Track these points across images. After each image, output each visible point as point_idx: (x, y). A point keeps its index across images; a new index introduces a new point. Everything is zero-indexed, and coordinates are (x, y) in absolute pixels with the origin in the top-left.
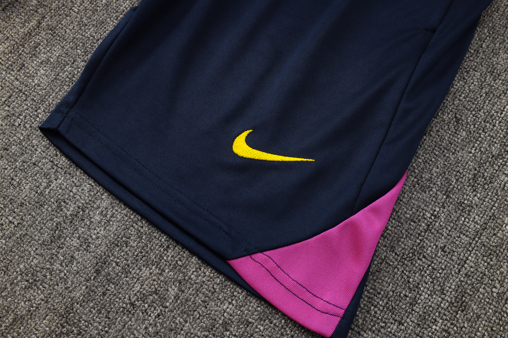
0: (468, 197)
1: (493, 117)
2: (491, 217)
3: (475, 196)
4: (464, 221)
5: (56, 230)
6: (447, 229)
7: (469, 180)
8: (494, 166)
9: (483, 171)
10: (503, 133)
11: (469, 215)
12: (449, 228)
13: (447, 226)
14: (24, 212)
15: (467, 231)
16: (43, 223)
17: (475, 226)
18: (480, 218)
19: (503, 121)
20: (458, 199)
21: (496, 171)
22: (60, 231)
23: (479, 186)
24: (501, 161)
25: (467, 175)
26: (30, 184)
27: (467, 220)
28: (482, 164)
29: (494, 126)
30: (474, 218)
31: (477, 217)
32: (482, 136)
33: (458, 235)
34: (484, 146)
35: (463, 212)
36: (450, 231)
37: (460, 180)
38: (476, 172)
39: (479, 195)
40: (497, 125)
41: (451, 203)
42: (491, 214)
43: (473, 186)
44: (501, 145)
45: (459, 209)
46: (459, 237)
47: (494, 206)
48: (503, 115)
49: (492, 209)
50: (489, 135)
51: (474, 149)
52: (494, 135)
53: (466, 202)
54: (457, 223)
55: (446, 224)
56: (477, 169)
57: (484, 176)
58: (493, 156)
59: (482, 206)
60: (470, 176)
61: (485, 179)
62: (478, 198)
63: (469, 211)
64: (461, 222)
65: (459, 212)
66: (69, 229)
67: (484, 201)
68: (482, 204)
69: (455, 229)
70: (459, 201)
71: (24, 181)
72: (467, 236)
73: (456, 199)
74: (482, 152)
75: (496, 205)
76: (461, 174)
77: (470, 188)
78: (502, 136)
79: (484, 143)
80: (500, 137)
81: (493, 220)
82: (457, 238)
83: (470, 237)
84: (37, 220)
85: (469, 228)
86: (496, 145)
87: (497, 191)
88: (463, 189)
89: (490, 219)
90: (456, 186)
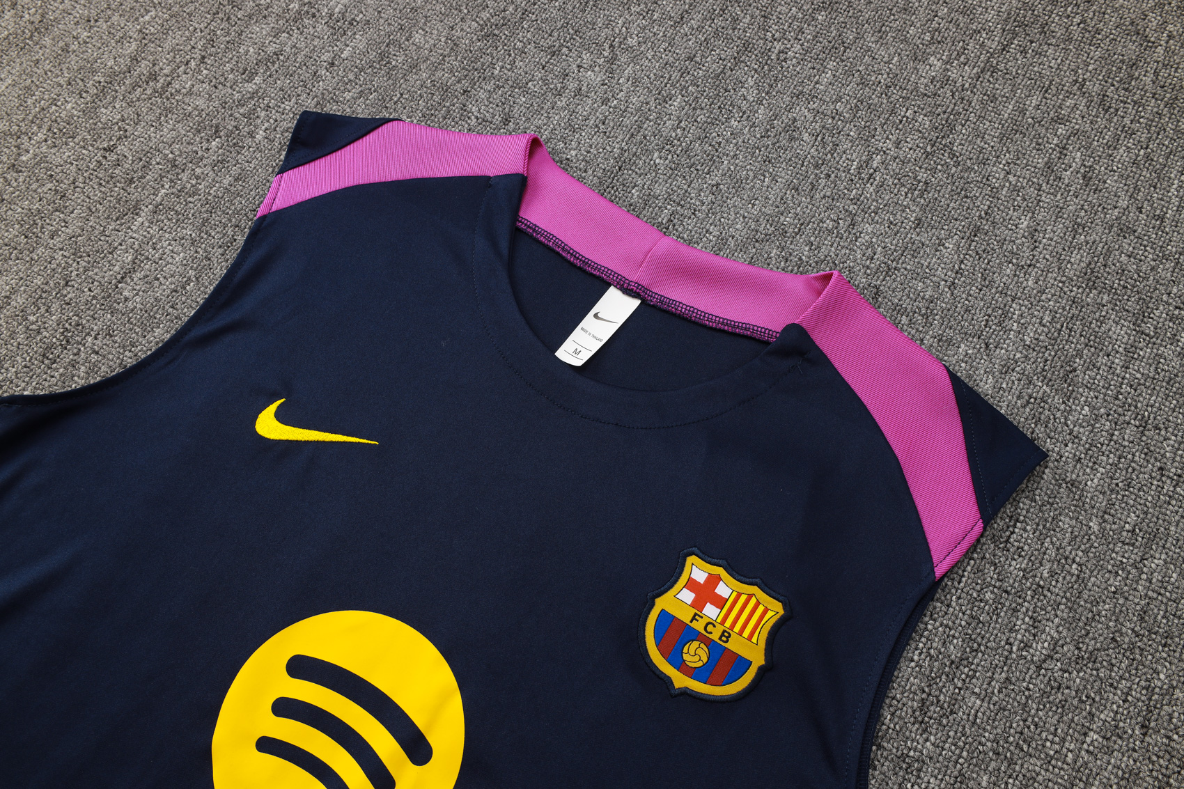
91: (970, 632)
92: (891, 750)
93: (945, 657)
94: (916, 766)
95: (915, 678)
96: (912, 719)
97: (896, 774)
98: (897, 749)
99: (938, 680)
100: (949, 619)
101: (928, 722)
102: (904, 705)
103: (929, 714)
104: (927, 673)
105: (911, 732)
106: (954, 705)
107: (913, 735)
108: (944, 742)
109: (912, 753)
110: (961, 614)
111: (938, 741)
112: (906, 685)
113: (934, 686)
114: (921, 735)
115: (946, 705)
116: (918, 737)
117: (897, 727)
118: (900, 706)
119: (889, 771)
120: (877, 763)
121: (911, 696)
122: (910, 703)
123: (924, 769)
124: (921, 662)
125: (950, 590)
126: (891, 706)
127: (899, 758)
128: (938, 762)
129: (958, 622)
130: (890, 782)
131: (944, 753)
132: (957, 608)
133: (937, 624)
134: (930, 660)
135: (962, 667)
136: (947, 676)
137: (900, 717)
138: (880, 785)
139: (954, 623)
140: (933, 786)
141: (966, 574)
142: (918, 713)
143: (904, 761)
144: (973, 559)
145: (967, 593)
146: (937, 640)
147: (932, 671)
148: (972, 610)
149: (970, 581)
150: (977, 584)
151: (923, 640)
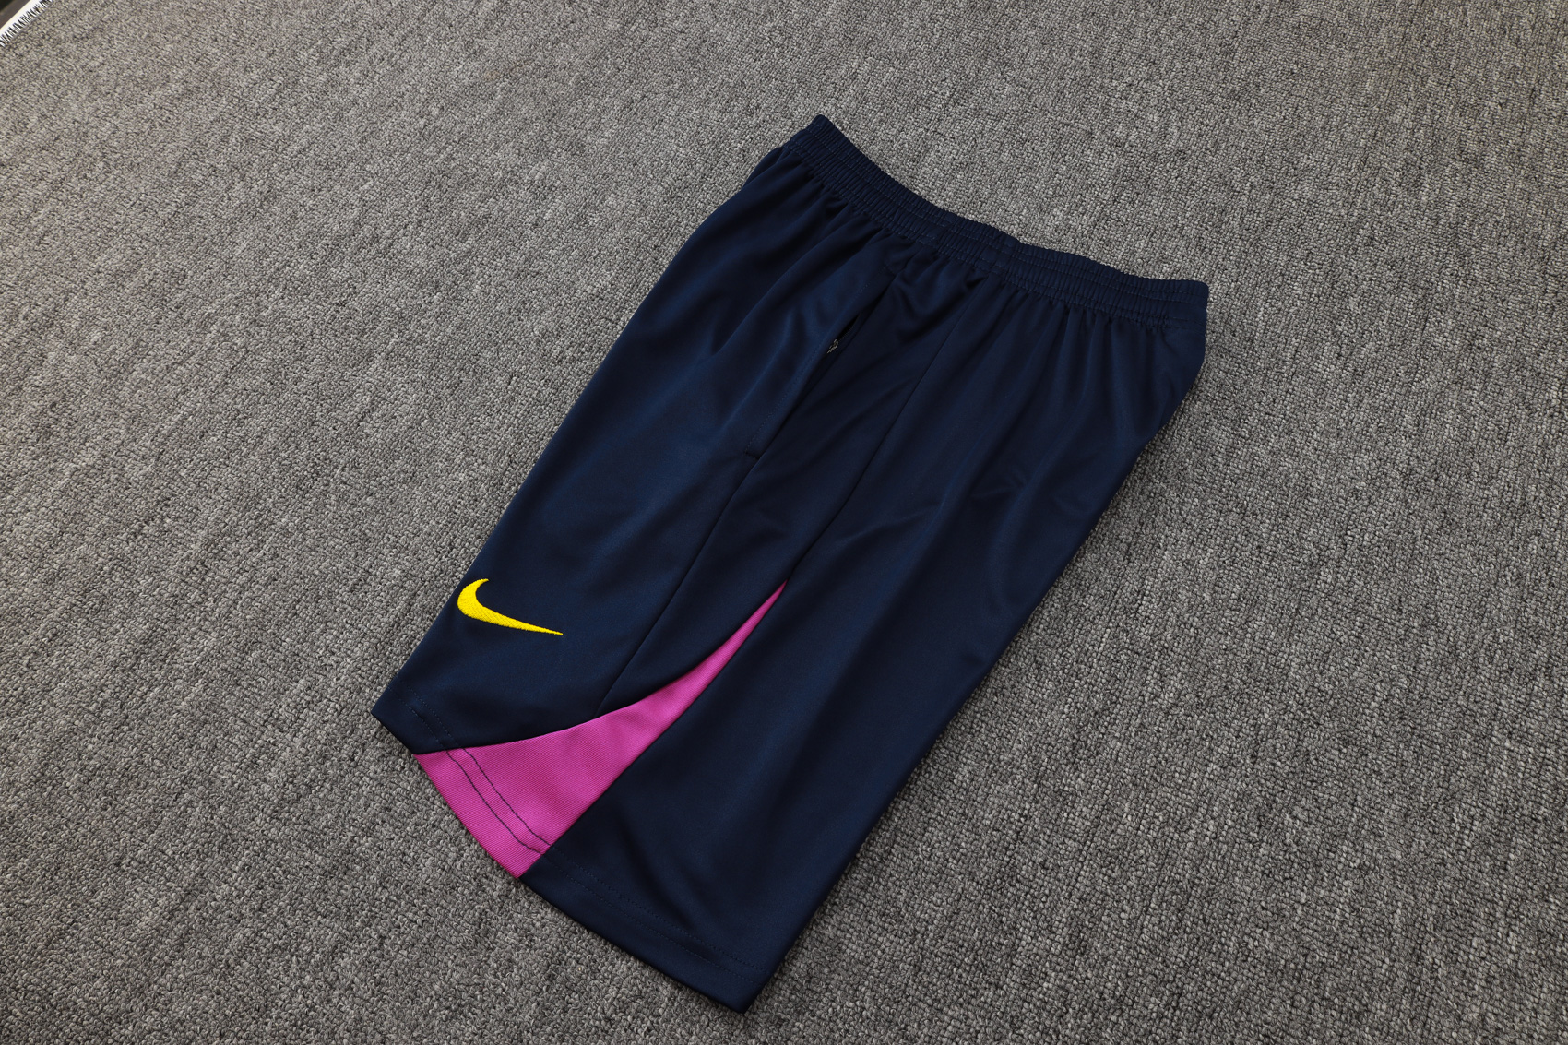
0: (1069, 781)
1: (1089, 654)
2: (1104, 806)
3: (1078, 777)
4: (1067, 819)
5: (480, 924)
6: (1045, 833)
7: (1067, 755)
8: (1100, 727)
9: (1085, 739)
10: (1106, 675)
11: (1073, 807)
12: (1048, 832)
13: (1044, 830)
14: (428, 903)
15: (1073, 832)
16: (459, 915)
17: (1083, 824)
18: (1089, 810)
19: (1103, 658)
20: (1055, 786)
21: (1103, 734)
22: (485, 923)
23: (1082, 761)
24: (1108, 718)
25: (1063, 748)
26: (431, 858)
27: (1071, 816)
28: (1081, 727)
29: (1091, 667)
30: (1081, 811)
31: (1084, 809)
32: (1076, 685)
33: (1062, 840)
34: (1081, 699)
35: (1064, 805)
36: (1049, 836)
37: (1054, 756)
38: (1074, 741)
39: (1083, 775)
40: (1095, 665)
41: (1046, 794)
42: (1103, 802)
43: (1074, 763)
44: (1104, 695)
45: (1058, 801)
46: (1064, 843)
47: (1106, 789)
48: (1101, 649)
49: (1104, 793)
50: (1086, 682)
51: (1067, 706)
52: (1093, 681)
53: (1066, 788)
54: (1058, 822)
55: (1042, 827)
56: (1076, 736)
57: (1086, 745)
58: (1096, 713)
59: (1090, 791)
60: (1067, 748)
61: (1089, 750)
62: (1083, 780)
63: (1073, 802)
64: (1063, 820)
65: (1059, 805)
66: (499, 918)
67: (1092, 783)
68: (1090, 788)
69: (1057, 832)
70: (1056, 789)
71: (421, 855)
72: (1074, 840)
73: (1052, 787)
74: (1079, 709)
75: (1109, 787)
76: (1053, 747)
77: (1069, 766)
78: (1104, 681)
79: (1080, 696)
80: (1101, 682)
81: (1108, 810)
82: (1060, 846)
83: (1079, 841)
84: (449, 911)
85: (1076, 827)
86: (1098, 696)
87: (1108, 765)
88: (1059, 769)
89: (1103, 810)
90: (1049, 767)
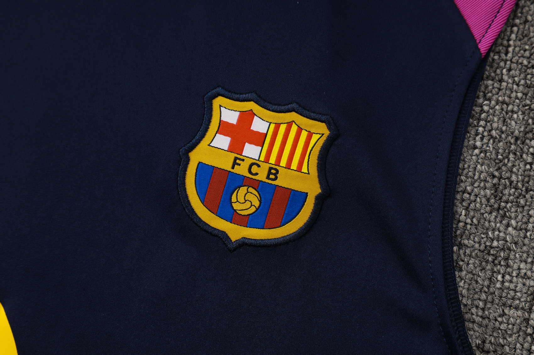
91: (528, 102)
92: (473, 246)
93: (508, 135)
94: (502, 255)
95: (482, 165)
96: (488, 209)
97: (484, 269)
98: (480, 243)
99: (506, 161)
100: (504, 94)
101: (505, 207)
102: (476, 196)
103: (504, 198)
104: (493, 156)
105: (490, 222)
106: (528, 182)
107: (493, 224)
108: (526, 223)
109: (495, 244)
110: (515, 87)
111: (520, 224)
112: (474, 175)
113: (504, 168)
114: (501, 222)
115: (520, 185)
116: (498, 225)
117: (475, 221)
118: (472, 198)
119: (476, 268)
120: (461, 263)
121: (482, 184)
122: (482, 193)
123: (512, 257)
124: (485, 146)
125: (498, 64)
126: (463, 200)
127: (483, 252)
128: (524, 245)
129: (514, 95)
130: (479, 279)
131: (528, 234)
132: (510, 81)
133: (493, 102)
134: (494, 142)
135: (528, 141)
136: (515, 154)
137: (475, 210)
138: (469, 285)
139: (510, 97)
140: (524, 271)
141: (511, 43)
142: (492, 201)
143: (489, 254)
144: (515, 25)
145: (517, 63)
146: (496, 119)
147: (497, 153)
148: (525, 78)
149: (517, 49)
150: (525, 50)
151: (482, 123)
